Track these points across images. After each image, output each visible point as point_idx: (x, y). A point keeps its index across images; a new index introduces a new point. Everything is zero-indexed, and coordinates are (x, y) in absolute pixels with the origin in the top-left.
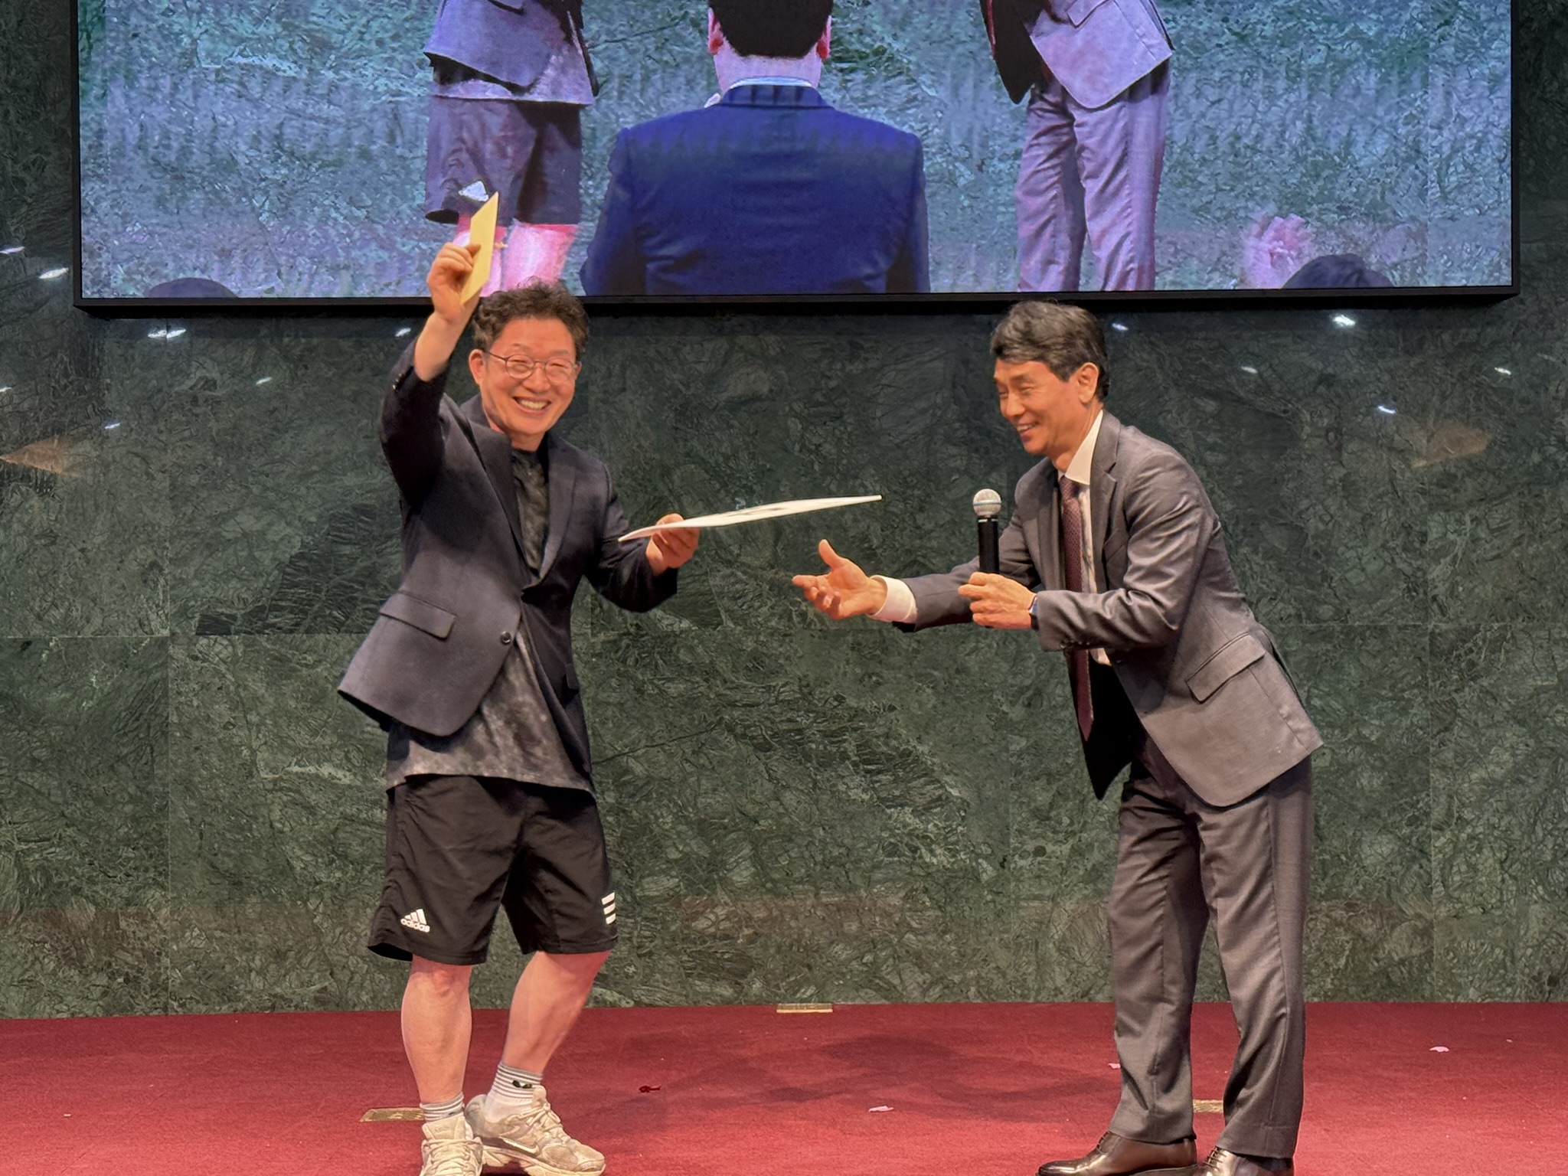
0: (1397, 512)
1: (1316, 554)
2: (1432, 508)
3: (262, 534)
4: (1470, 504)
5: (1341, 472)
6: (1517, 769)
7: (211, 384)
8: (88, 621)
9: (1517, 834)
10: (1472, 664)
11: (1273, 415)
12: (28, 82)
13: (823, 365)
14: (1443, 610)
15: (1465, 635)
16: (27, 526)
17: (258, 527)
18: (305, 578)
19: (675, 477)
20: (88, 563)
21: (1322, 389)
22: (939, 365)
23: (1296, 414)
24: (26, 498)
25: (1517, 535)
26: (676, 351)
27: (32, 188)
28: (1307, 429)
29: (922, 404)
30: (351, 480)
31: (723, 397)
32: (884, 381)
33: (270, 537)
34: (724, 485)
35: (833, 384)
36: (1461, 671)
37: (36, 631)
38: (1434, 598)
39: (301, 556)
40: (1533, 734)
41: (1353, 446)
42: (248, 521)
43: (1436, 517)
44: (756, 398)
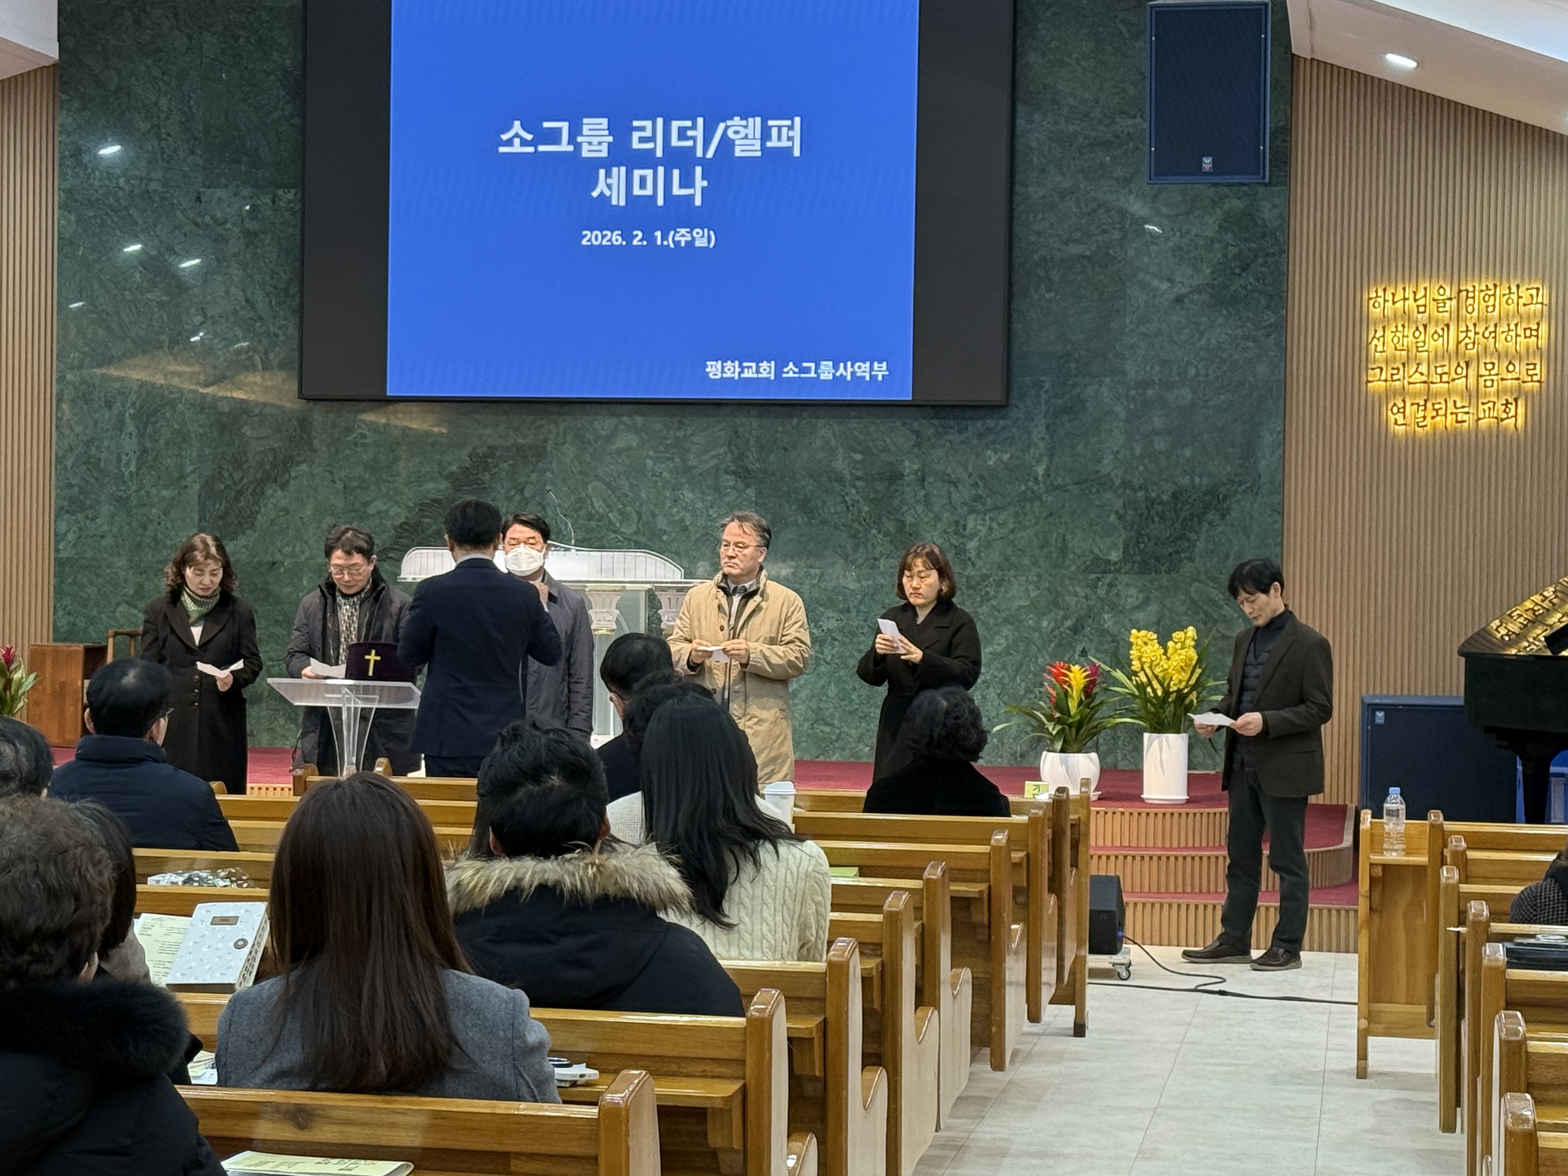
0: (952, 514)
1: (910, 535)
2: (969, 513)
3: (387, 511)
4: (989, 510)
5: (923, 493)
6: (1008, 647)
7: (363, 436)
8: (303, 553)
9: (1006, 681)
10: (987, 593)
11: (890, 463)
12: (281, 286)
13: (665, 432)
14: (973, 565)
15: (985, 577)
16: (275, 505)
17: (384, 508)
18: (406, 534)
19: (590, 488)
20: (304, 524)
21: (915, 450)
22: (723, 433)
23: (903, 461)
24: (275, 491)
25: (1011, 527)
26: (592, 423)
27: (282, 338)
28: (907, 470)
29: (713, 453)
30: (430, 486)
31: (614, 447)
32: (695, 440)
33: (392, 513)
34: (614, 492)
35: (669, 442)
36: (981, 596)
37: (279, 557)
38: (969, 559)
39: (405, 523)
40: (1017, 630)
41: (930, 480)
42: (379, 505)
43: (972, 517)
44: (630, 449)
